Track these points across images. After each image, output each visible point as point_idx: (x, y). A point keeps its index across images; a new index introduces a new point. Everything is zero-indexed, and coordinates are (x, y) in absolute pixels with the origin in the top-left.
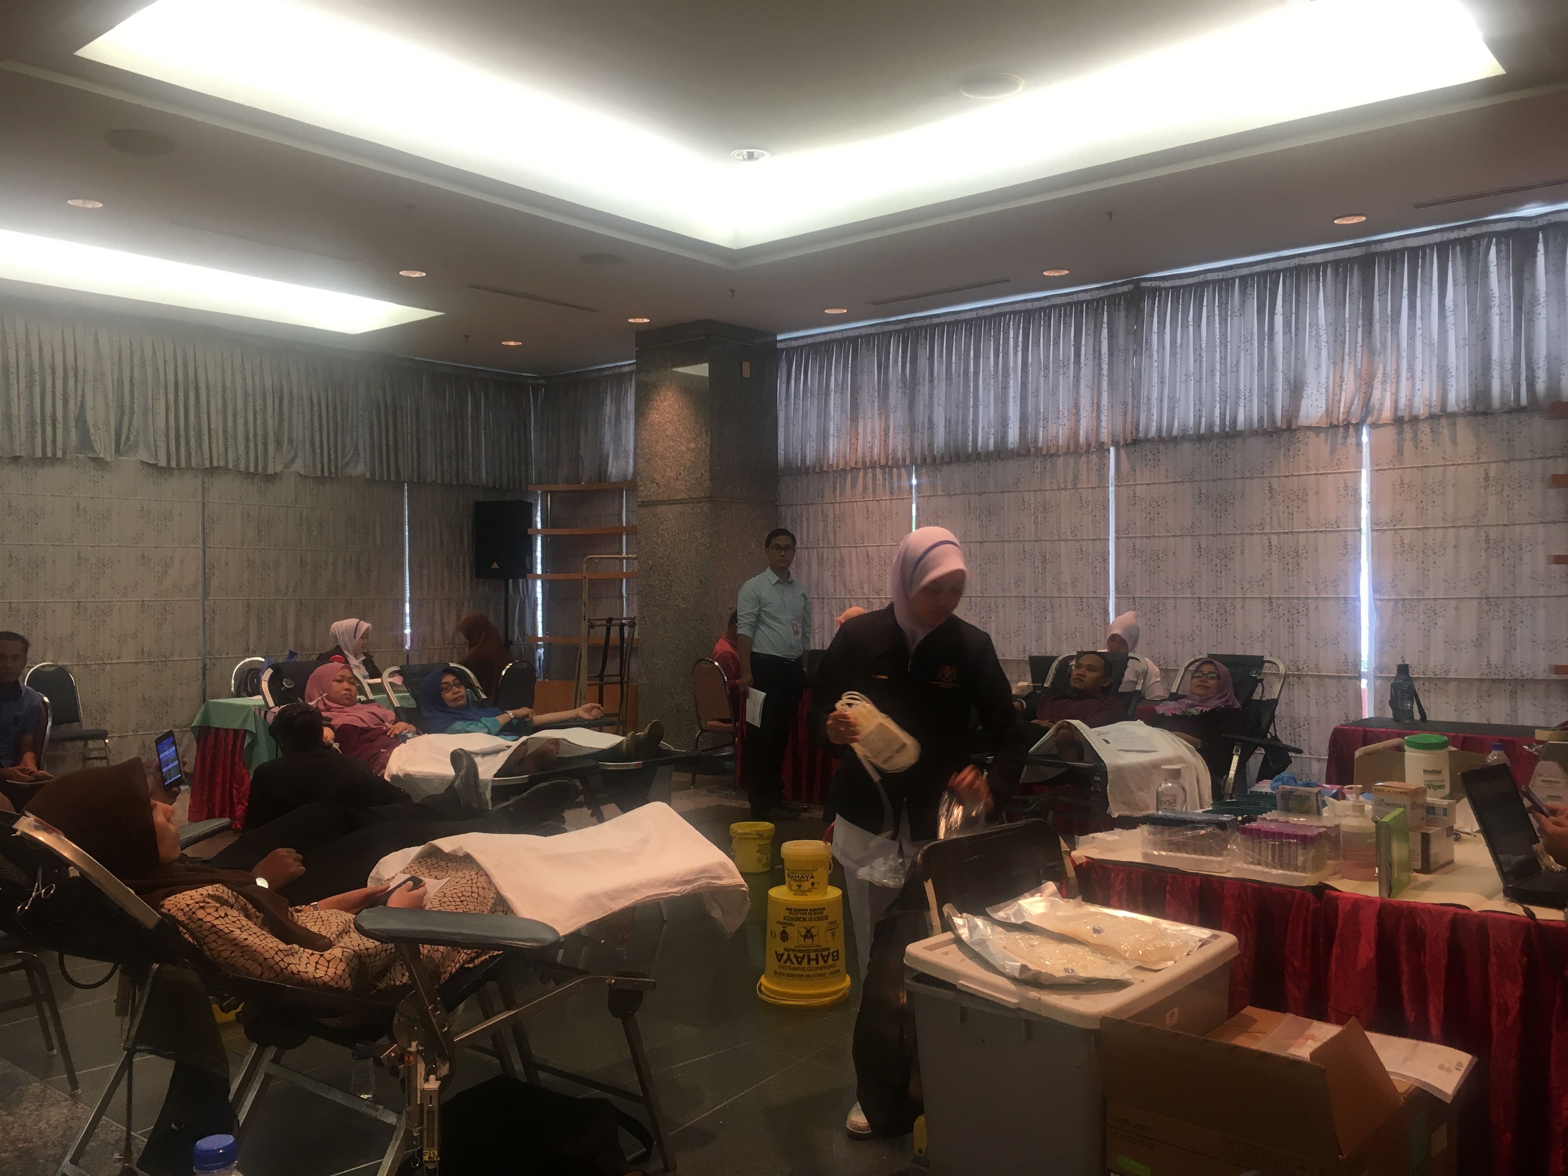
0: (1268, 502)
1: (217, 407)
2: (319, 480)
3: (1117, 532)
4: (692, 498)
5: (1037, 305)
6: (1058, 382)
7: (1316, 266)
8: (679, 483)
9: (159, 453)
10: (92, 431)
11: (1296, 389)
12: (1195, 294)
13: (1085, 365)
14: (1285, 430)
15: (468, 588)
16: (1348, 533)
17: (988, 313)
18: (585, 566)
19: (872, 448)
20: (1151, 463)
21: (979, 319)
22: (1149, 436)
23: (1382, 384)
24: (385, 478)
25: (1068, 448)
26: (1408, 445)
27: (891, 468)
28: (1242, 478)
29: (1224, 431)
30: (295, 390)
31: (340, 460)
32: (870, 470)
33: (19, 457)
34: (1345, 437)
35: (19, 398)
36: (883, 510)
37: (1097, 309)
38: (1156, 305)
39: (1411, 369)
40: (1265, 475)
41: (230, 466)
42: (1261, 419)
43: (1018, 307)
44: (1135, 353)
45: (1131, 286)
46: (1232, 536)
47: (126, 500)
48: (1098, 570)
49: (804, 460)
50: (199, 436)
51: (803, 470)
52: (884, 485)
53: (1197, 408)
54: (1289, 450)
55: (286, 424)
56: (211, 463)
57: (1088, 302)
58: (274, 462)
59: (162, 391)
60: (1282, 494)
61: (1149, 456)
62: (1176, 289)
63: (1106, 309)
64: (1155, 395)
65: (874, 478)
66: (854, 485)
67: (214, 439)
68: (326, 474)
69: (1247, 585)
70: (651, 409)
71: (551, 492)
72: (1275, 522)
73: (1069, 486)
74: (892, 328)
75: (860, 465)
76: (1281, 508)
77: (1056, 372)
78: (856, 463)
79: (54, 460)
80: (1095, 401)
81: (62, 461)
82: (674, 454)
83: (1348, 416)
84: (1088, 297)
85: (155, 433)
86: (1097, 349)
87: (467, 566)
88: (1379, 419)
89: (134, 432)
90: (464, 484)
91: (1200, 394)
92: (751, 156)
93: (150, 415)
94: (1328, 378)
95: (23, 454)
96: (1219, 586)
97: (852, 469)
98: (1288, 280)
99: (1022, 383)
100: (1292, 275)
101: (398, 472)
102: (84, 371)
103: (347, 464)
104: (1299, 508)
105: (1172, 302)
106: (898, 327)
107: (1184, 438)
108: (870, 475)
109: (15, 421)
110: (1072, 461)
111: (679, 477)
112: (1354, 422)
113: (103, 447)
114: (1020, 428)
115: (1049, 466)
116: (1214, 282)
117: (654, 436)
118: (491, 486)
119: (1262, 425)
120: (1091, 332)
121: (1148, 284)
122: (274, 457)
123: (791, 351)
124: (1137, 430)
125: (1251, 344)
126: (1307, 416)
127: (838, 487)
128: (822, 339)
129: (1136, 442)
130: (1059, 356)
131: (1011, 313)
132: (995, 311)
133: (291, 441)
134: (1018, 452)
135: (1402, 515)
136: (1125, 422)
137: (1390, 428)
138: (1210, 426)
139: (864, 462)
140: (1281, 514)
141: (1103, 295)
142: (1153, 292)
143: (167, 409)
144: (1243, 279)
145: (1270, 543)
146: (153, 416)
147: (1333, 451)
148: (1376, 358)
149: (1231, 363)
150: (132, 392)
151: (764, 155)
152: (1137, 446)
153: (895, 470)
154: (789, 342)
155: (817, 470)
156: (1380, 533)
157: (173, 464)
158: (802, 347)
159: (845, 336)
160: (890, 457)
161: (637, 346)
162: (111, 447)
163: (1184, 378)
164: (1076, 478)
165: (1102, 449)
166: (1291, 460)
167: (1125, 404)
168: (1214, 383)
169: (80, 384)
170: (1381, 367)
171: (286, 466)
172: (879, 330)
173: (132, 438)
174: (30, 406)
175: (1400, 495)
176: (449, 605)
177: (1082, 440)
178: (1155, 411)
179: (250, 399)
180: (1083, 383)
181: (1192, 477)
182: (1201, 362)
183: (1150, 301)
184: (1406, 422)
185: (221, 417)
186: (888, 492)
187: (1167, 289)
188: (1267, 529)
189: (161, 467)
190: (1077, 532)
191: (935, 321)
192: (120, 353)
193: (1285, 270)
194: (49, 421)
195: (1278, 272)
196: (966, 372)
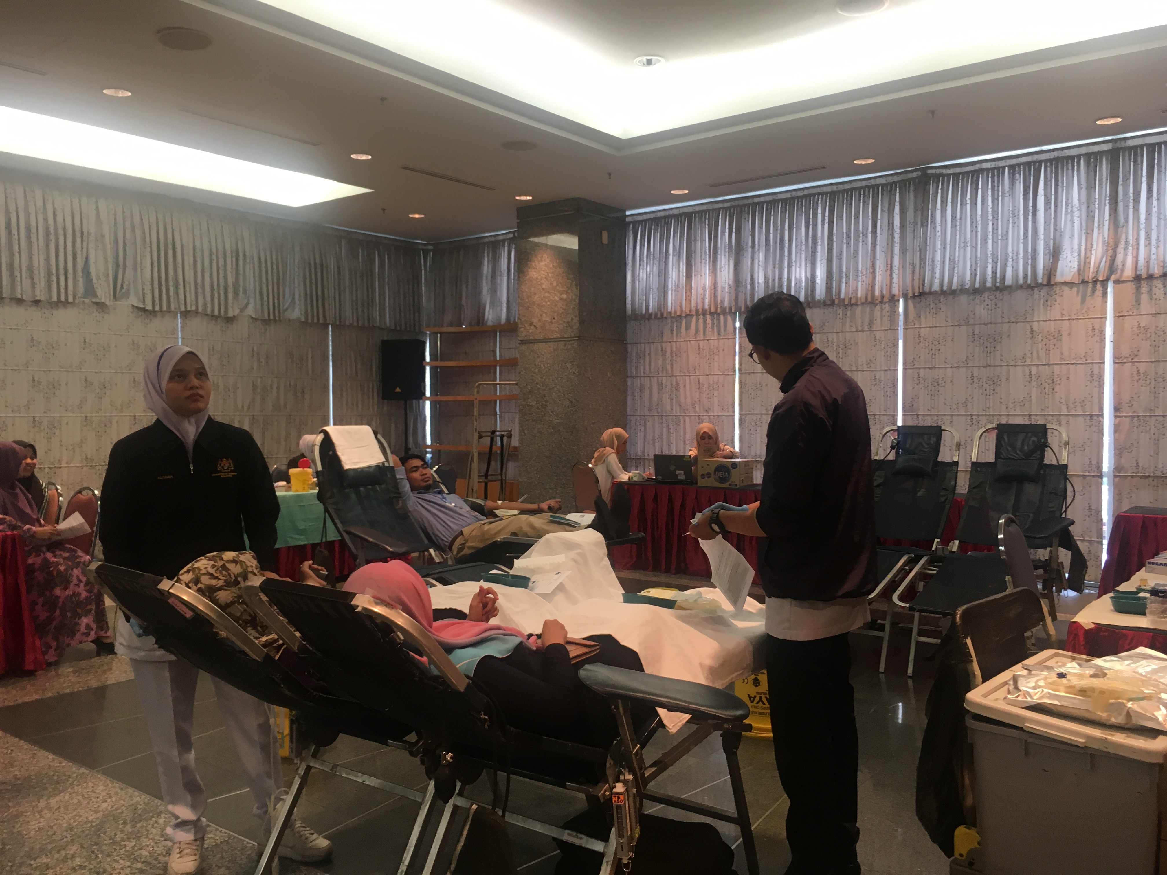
0: (1029, 341)
1: (189, 263)
2: (266, 322)
3: (905, 363)
4: (564, 338)
5: (841, 187)
6: (858, 247)
7: (1072, 158)
8: (553, 325)
9: (146, 299)
10: (95, 281)
11: (1055, 254)
12: (972, 179)
13: (881, 234)
14: (1045, 285)
15: (376, 408)
16: (1094, 365)
17: (800, 194)
18: (476, 390)
19: (703, 299)
20: (934, 311)
21: (792, 199)
22: (933, 290)
23: (1124, 250)
24: (315, 321)
25: (866, 298)
26: (1144, 297)
27: (719, 314)
28: (1009, 322)
29: (995, 286)
30: (247, 250)
31: (281, 307)
32: (701, 316)
33: (39, 301)
34: (1094, 291)
35: (39, 254)
36: (712, 347)
37: (891, 191)
38: (940, 187)
39: (1148, 237)
40: (1028, 320)
41: (200, 310)
42: (1025, 277)
43: (825, 189)
44: (922, 225)
45: (919, 173)
46: (999, 368)
47: (121, 335)
48: (888, 393)
49: (647, 308)
50: (177, 287)
51: (647, 316)
52: (713, 328)
53: (973, 268)
54: (1047, 301)
55: (241, 278)
56: (186, 307)
57: (883, 185)
58: (233, 308)
59: (148, 249)
60: (1041, 335)
61: (932, 306)
62: (956, 175)
63: (898, 191)
64: (938, 257)
65: (705, 321)
66: (688, 328)
67: (187, 289)
68: (272, 317)
69: (1011, 406)
70: (529, 268)
71: (441, 333)
72: (1035, 355)
73: (866, 329)
74: (720, 205)
75: (694, 313)
76: (1040, 345)
77: (857, 240)
78: (690, 311)
79: (66, 303)
80: (889, 263)
81: (72, 304)
82: (549, 303)
83: (1096, 274)
84: (883, 181)
85: (143, 283)
86: (891, 222)
87: (375, 390)
88: (1121, 276)
89: (126, 283)
90: (373, 326)
91: (976, 257)
92: (649, 62)
93: (139, 269)
94: (1080, 245)
95: (42, 299)
96: (988, 405)
97: (687, 315)
98: (1049, 169)
99: (828, 249)
100: (1051, 165)
101: (324, 317)
102: (88, 233)
103: (287, 309)
104: (1054, 345)
105: (953, 186)
106: (726, 205)
107: (962, 291)
108: (701, 320)
109: (36, 272)
110: (868, 309)
111: (553, 321)
112: (1101, 278)
113: (103, 293)
114: (827, 284)
115: (849, 313)
116: (988, 170)
117: (533, 289)
118: (393, 328)
119: (1026, 282)
120: (886, 209)
121: (933, 171)
122: (233, 303)
123: (638, 224)
124: (923, 285)
125: (1018, 218)
126: (1062, 274)
127: (674, 329)
128: (662, 214)
129: (922, 294)
130: (859, 228)
131: (819, 194)
132: (806, 192)
133: (245, 291)
134: (824, 302)
135: (1138, 351)
136: (913, 280)
137: (1129, 284)
138: (984, 281)
139: (697, 311)
140: (1040, 350)
141: (895, 180)
142: (937, 177)
143: (152, 264)
144: (1012, 167)
145: (1030, 372)
146: (141, 269)
147: (1083, 301)
148: (1120, 230)
149: (1002, 233)
150: (125, 250)
151: (660, 61)
152: (922, 298)
153: (722, 317)
154: (635, 217)
155: (659, 316)
156: (1120, 365)
157: (157, 308)
158: (645, 221)
159: (681, 212)
160: (719, 306)
161: (518, 218)
162: (110, 295)
163: (962, 245)
164: (871, 323)
165: (893, 300)
166: (1049, 308)
167: (913, 265)
168: (986, 248)
169: (85, 244)
170: (1123, 237)
171: (242, 310)
172: (710, 207)
173: (125, 287)
174: (48, 259)
175: (1138, 335)
176: (361, 420)
177: (877, 293)
178: (938, 272)
179: (214, 257)
180: (878, 248)
181: (967, 321)
182: (977, 232)
183: (935, 185)
184: (1144, 279)
185: (192, 272)
186: (716, 334)
187: (948, 175)
188: (1028, 362)
189: (147, 310)
190: (872, 365)
191: (756, 200)
192: (115, 219)
193: (1046, 161)
194: (62, 272)
195: (1040, 162)
196: (782, 240)
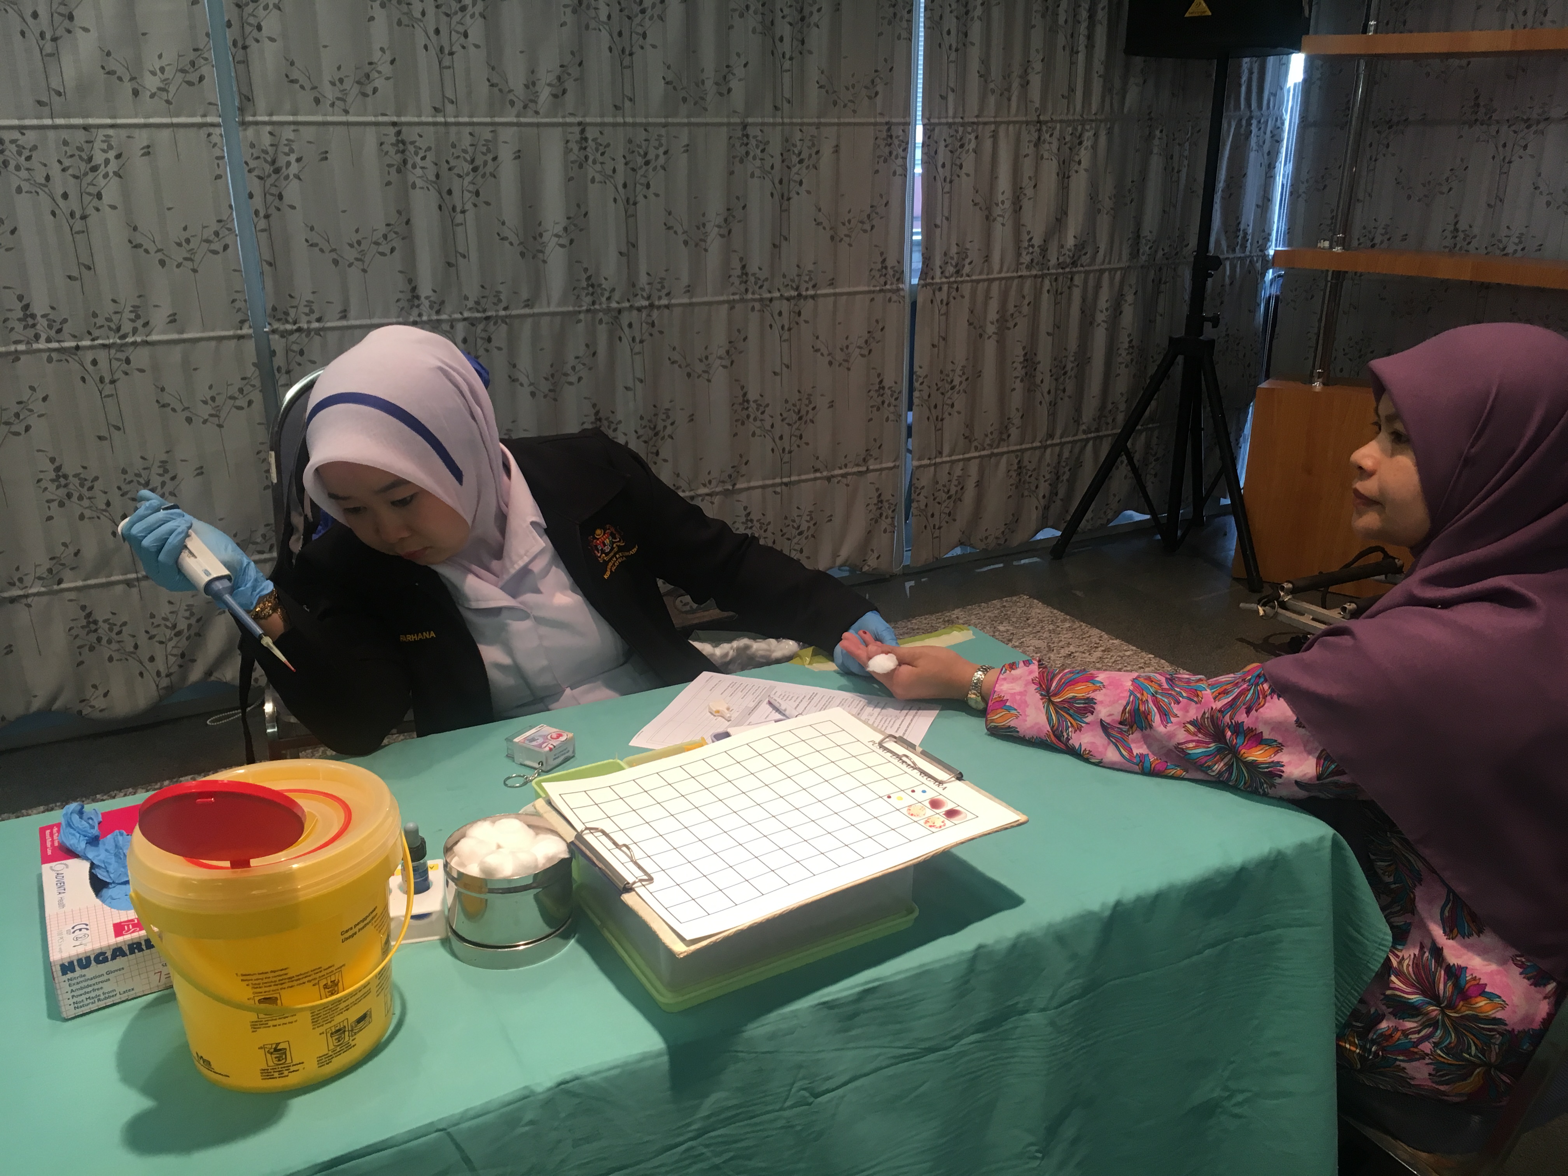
15: (1097, 85)
176: (1038, 143)
